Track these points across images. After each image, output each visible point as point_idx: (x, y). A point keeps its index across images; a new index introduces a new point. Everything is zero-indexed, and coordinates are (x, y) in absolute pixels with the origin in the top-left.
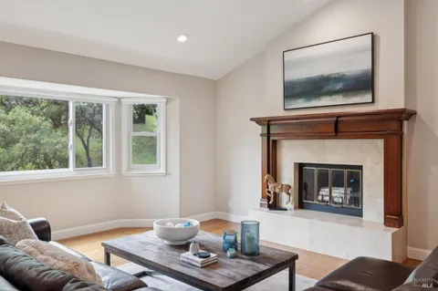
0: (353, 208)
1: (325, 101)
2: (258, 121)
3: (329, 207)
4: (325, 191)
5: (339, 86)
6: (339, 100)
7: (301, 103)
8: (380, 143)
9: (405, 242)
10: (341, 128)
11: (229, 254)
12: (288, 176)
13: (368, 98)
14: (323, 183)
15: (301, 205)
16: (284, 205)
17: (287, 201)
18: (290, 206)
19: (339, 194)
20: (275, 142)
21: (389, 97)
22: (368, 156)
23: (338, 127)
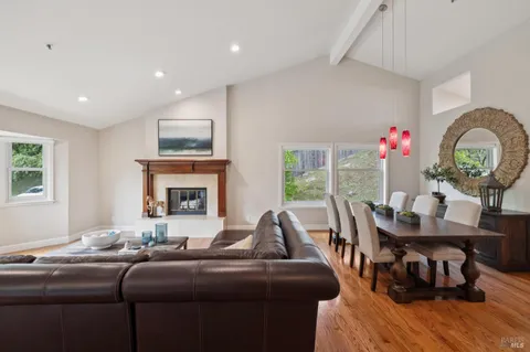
0: (202, 210)
1: (186, 152)
2: (140, 161)
3: (187, 212)
4: (184, 203)
5: (194, 145)
6: (194, 152)
7: (170, 152)
8: (216, 176)
9: (226, 223)
10: (196, 167)
11: (150, 244)
12: (161, 196)
13: (209, 152)
14: (184, 198)
15: (170, 213)
16: (159, 213)
17: (160, 211)
18: (164, 214)
19: (193, 204)
20: (152, 176)
21: (219, 153)
22: (209, 183)
23: (194, 167)
